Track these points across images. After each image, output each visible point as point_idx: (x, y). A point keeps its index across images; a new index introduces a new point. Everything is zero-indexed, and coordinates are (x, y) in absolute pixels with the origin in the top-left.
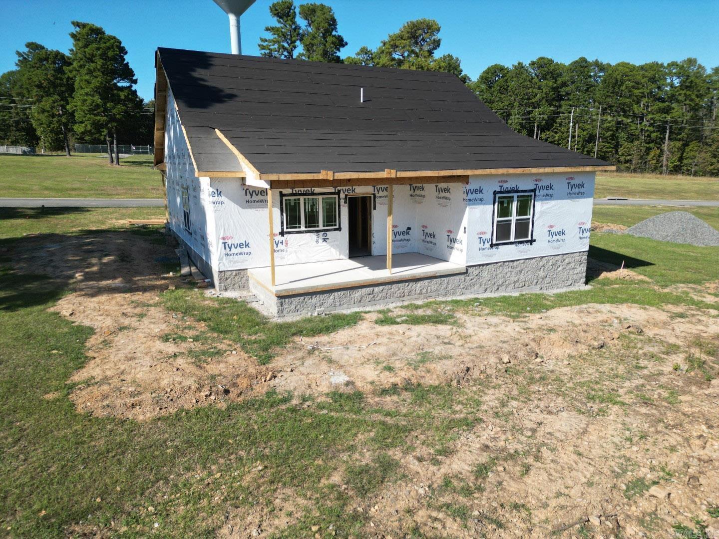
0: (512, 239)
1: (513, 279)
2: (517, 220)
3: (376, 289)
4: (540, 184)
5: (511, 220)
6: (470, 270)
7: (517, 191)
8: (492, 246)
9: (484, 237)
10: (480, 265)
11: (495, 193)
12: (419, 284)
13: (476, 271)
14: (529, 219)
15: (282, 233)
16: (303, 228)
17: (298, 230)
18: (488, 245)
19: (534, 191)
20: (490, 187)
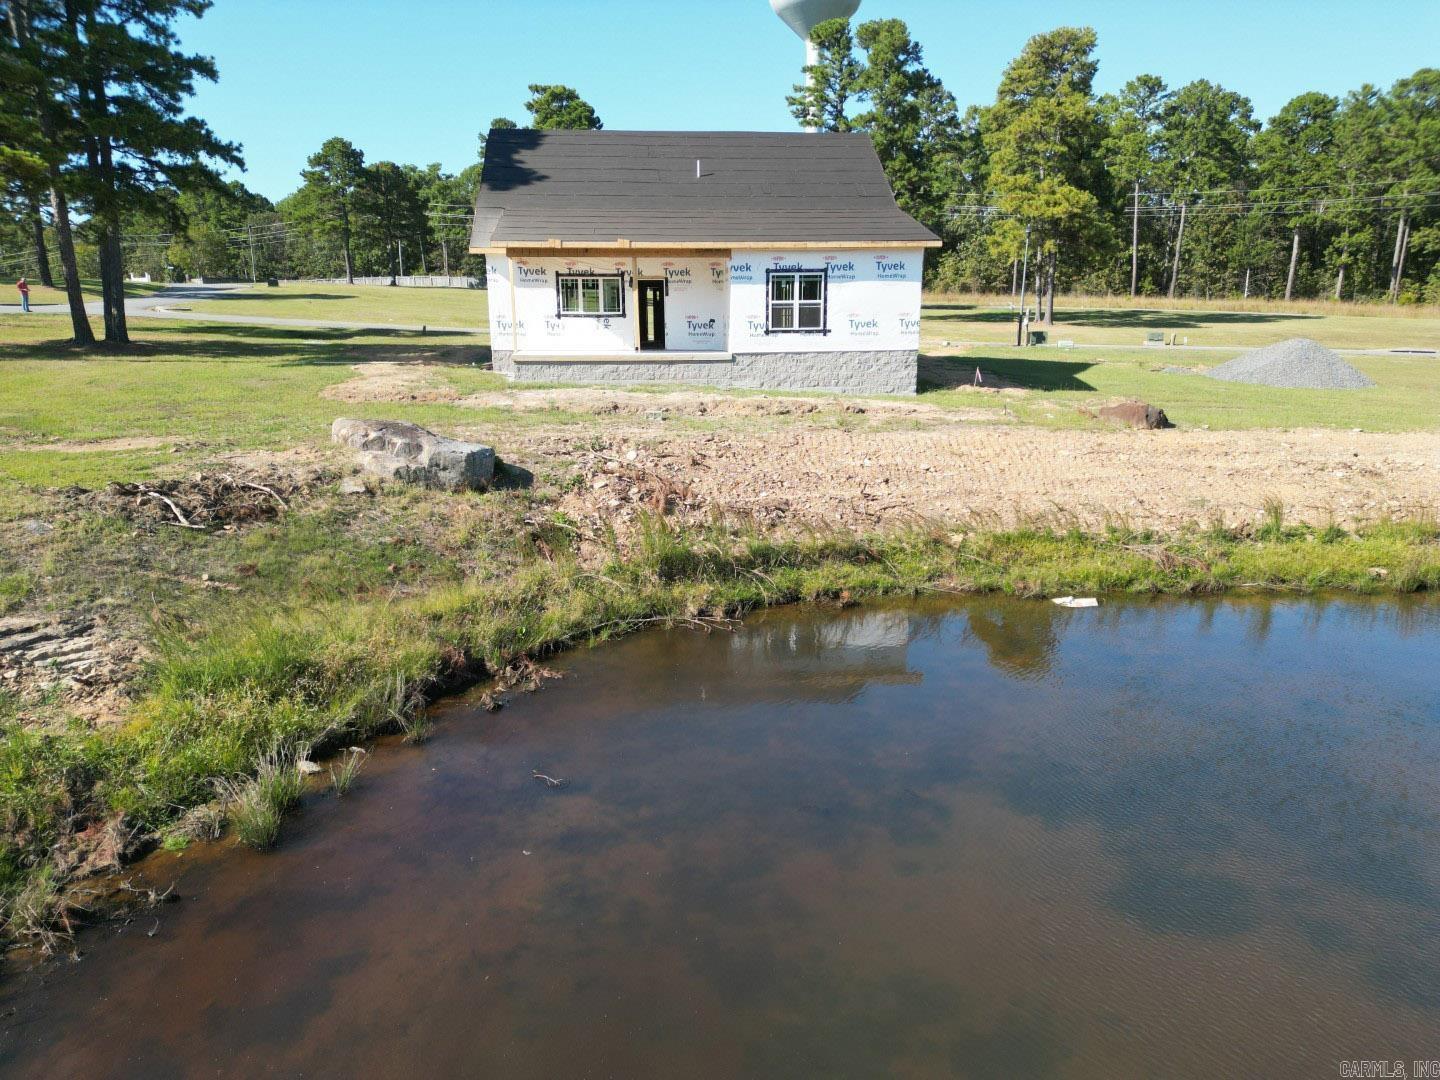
0: (796, 326)
1: (799, 375)
2: (800, 305)
3: (621, 367)
4: (833, 263)
5: (792, 305)
6: (739, 359)
7: (800, 270)
8: (767, 332)
9: (756, 322)
10: (752, 354)
11: (768, 271)
12: (673, 367)
13: (747, 360)
14: (819, 304)
15: (559, 316)
16: (581, 312)
17: (576, 313)
18: (761, 331)
19: (825, 270)
20: (761, 264)
